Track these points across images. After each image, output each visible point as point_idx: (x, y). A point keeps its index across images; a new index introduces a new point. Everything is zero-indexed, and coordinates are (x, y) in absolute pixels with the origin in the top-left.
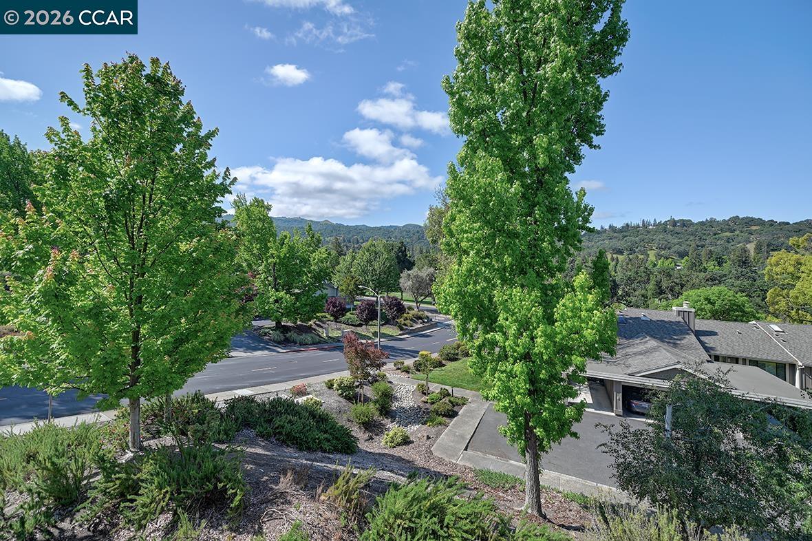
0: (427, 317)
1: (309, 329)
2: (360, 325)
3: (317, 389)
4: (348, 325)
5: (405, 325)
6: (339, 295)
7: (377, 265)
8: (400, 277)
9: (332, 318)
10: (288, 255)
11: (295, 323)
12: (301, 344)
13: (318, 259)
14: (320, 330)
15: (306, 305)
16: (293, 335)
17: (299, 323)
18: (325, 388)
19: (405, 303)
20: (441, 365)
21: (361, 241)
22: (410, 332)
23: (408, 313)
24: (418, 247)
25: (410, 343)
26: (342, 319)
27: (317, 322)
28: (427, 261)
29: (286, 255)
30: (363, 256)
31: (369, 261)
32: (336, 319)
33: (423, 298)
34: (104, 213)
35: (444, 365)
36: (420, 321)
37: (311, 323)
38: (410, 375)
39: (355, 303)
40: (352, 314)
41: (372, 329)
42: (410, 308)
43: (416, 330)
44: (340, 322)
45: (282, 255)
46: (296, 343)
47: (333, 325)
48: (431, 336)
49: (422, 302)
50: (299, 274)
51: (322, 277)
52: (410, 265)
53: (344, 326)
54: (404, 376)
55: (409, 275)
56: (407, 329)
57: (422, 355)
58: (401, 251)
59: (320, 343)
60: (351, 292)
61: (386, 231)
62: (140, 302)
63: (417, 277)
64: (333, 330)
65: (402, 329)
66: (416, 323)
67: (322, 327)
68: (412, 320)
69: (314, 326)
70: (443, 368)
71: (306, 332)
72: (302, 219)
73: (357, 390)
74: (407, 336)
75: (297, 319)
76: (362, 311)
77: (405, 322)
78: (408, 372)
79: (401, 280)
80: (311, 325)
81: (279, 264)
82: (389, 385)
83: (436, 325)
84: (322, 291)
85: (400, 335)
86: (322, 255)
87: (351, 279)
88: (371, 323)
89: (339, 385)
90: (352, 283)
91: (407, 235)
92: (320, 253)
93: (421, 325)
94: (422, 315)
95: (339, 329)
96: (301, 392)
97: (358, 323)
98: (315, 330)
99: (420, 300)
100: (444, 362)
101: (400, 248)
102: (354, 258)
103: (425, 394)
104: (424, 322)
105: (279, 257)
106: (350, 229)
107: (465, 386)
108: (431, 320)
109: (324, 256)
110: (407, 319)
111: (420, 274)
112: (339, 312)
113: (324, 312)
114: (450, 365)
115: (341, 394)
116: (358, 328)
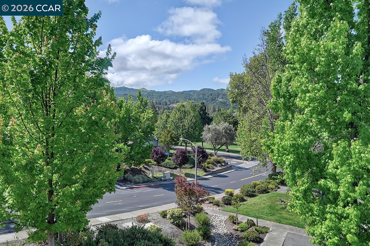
0: (224, 162)
1: (139, 172)
2: (176, 168)
3: (155, 218)
4: (167, 168)
5: (208, 167)
6: (159, 145)
7: (186, 122)
8: (203, 131)
9: (155, 163)
10: (125, 116)
11: (130, 167)
12: (136, 183)
13: (147, 118)
14: (148, 172)
15: (138, 153)
16: (129, 176)
17: (133, 166)
18: (160, 217)
19: (207, 151)
20: (243, 200)
21: (169, 103)
22: (212, 173)
23: (210, 159)
24: (212, 107)
25: (213, 182)
26: (163, 164)
27: (145, 166)
28: (222, 118)
29: (124, 115)
30: (175, 115)
31: (180, 119)
32: (159, 164)
33: (219, 146)
34: (30, 86)
35: (245, 200)
36: (219, 164)
37: (141, 166)
38: (220, 208)
39: (171, 151)
40: (169, 160)
41: (185, 171)
42: (211, 155)
43: (217, 172)
44: (161, 166)
45: (121, 116)
46: (131, 182)
47: (156, 168)
48: (227, 177)
49: (219, 149)
50: (133, 130)
51: (148, 132)
52: (209, 121)
53: (164, 169)
54: (216, 208)
55: (209, 129)
56: (210, 171)
57: (228, 192)
58: (202, 110)
59: (148, 182)
60: (168, 143)
61: (187, 95)
62: (52, 157)
63: (215, 130)
64: (156, 172)
65: (206, 171)
66: (216, 166)
67: (148, 170)
68: (213, 164)
69: (143, 169)
70: (245, 203)
71: (138, 174)
72: (126, 88)
73: (185, 219)
74: (210, 176)
75: (131, 164)
76: (177, 157)
77: (208, 166)
78: (219, 206)
79: (204, 133)
80: (141, 168)
81: (119, 123)
82: (206, 215)
83: (231, 167)
84: (149, 143)
85: (205, 175)
86: (149, 115)
87: (167, 132)
88: (183, 166)
89: (172, 216)
90: (169, 136)
91: (203, 97)
92: (148, 113)
93: (220, 168)
94: (221, 160)
95: (160, 171)
96: (144, 220)
97: (174, 166)
98: (144, 172)
99: (217, 148)
100: (245, 198)
101: (201, 108)
102: (168, 116)
103: (235, 223)
104: (222, 165)
105: (119, 117)
106: (160, 94)
107: (265, 217)
108: (227, 164)
109: (151, 116)
110: (209, 163)
111: (218, 127)
112: (160, 159)
113: (150, 158)
114: (250, 200)
115: (173, 223)
116: (174, 170)
